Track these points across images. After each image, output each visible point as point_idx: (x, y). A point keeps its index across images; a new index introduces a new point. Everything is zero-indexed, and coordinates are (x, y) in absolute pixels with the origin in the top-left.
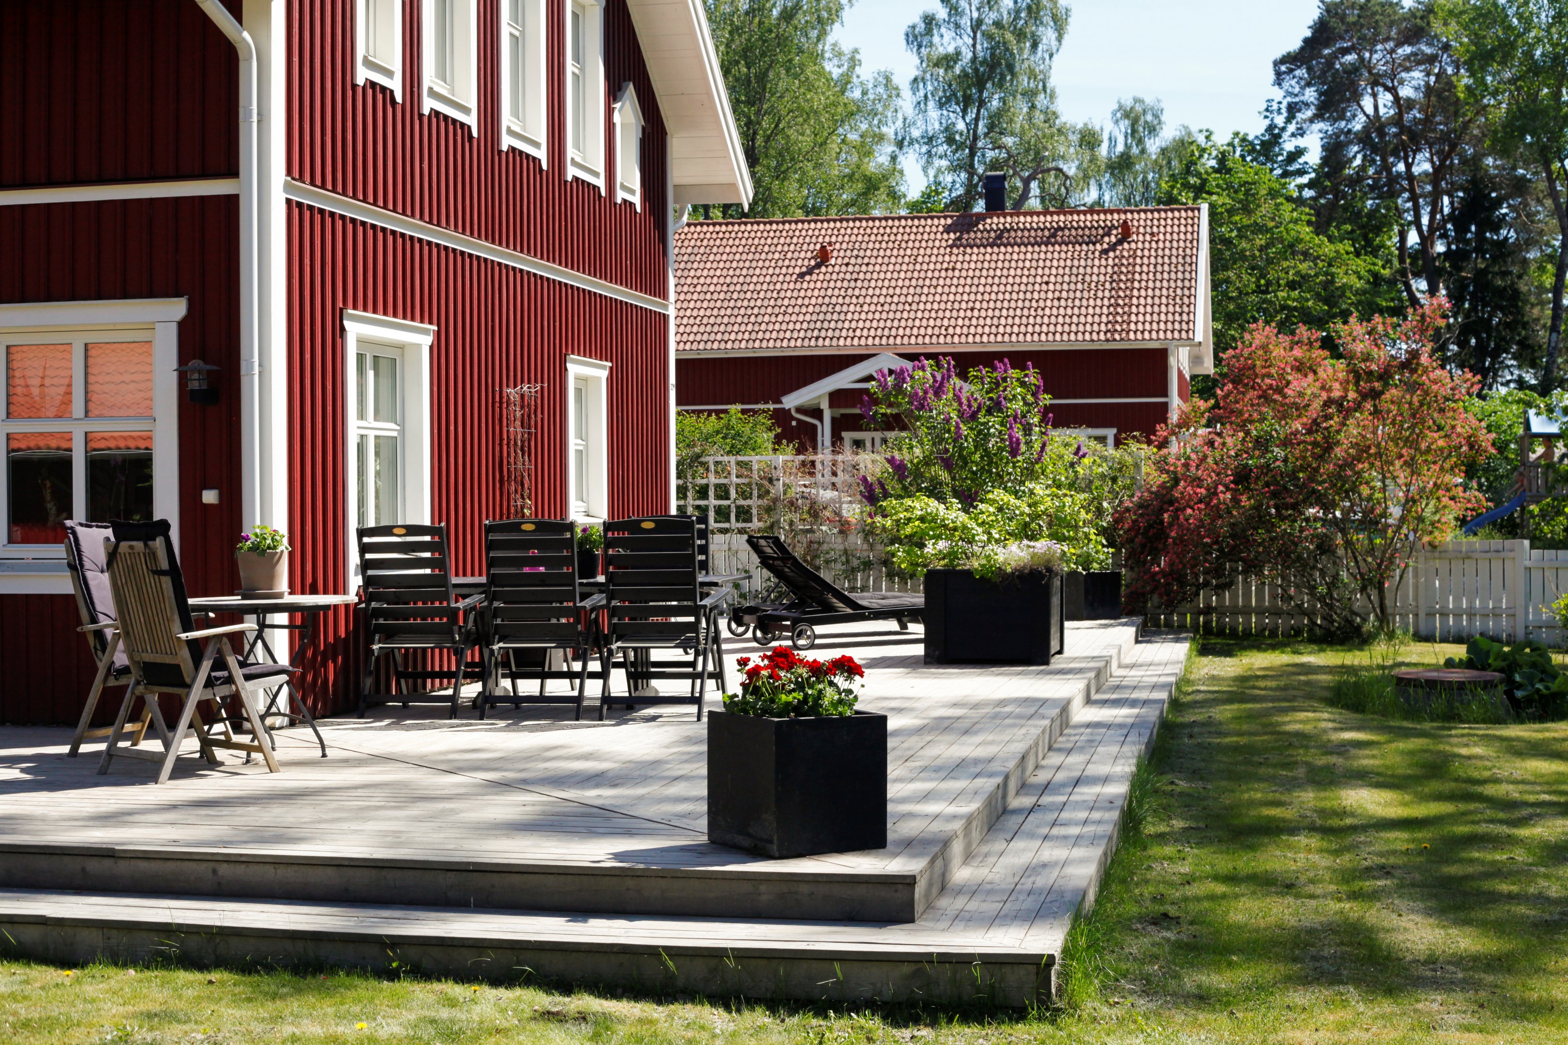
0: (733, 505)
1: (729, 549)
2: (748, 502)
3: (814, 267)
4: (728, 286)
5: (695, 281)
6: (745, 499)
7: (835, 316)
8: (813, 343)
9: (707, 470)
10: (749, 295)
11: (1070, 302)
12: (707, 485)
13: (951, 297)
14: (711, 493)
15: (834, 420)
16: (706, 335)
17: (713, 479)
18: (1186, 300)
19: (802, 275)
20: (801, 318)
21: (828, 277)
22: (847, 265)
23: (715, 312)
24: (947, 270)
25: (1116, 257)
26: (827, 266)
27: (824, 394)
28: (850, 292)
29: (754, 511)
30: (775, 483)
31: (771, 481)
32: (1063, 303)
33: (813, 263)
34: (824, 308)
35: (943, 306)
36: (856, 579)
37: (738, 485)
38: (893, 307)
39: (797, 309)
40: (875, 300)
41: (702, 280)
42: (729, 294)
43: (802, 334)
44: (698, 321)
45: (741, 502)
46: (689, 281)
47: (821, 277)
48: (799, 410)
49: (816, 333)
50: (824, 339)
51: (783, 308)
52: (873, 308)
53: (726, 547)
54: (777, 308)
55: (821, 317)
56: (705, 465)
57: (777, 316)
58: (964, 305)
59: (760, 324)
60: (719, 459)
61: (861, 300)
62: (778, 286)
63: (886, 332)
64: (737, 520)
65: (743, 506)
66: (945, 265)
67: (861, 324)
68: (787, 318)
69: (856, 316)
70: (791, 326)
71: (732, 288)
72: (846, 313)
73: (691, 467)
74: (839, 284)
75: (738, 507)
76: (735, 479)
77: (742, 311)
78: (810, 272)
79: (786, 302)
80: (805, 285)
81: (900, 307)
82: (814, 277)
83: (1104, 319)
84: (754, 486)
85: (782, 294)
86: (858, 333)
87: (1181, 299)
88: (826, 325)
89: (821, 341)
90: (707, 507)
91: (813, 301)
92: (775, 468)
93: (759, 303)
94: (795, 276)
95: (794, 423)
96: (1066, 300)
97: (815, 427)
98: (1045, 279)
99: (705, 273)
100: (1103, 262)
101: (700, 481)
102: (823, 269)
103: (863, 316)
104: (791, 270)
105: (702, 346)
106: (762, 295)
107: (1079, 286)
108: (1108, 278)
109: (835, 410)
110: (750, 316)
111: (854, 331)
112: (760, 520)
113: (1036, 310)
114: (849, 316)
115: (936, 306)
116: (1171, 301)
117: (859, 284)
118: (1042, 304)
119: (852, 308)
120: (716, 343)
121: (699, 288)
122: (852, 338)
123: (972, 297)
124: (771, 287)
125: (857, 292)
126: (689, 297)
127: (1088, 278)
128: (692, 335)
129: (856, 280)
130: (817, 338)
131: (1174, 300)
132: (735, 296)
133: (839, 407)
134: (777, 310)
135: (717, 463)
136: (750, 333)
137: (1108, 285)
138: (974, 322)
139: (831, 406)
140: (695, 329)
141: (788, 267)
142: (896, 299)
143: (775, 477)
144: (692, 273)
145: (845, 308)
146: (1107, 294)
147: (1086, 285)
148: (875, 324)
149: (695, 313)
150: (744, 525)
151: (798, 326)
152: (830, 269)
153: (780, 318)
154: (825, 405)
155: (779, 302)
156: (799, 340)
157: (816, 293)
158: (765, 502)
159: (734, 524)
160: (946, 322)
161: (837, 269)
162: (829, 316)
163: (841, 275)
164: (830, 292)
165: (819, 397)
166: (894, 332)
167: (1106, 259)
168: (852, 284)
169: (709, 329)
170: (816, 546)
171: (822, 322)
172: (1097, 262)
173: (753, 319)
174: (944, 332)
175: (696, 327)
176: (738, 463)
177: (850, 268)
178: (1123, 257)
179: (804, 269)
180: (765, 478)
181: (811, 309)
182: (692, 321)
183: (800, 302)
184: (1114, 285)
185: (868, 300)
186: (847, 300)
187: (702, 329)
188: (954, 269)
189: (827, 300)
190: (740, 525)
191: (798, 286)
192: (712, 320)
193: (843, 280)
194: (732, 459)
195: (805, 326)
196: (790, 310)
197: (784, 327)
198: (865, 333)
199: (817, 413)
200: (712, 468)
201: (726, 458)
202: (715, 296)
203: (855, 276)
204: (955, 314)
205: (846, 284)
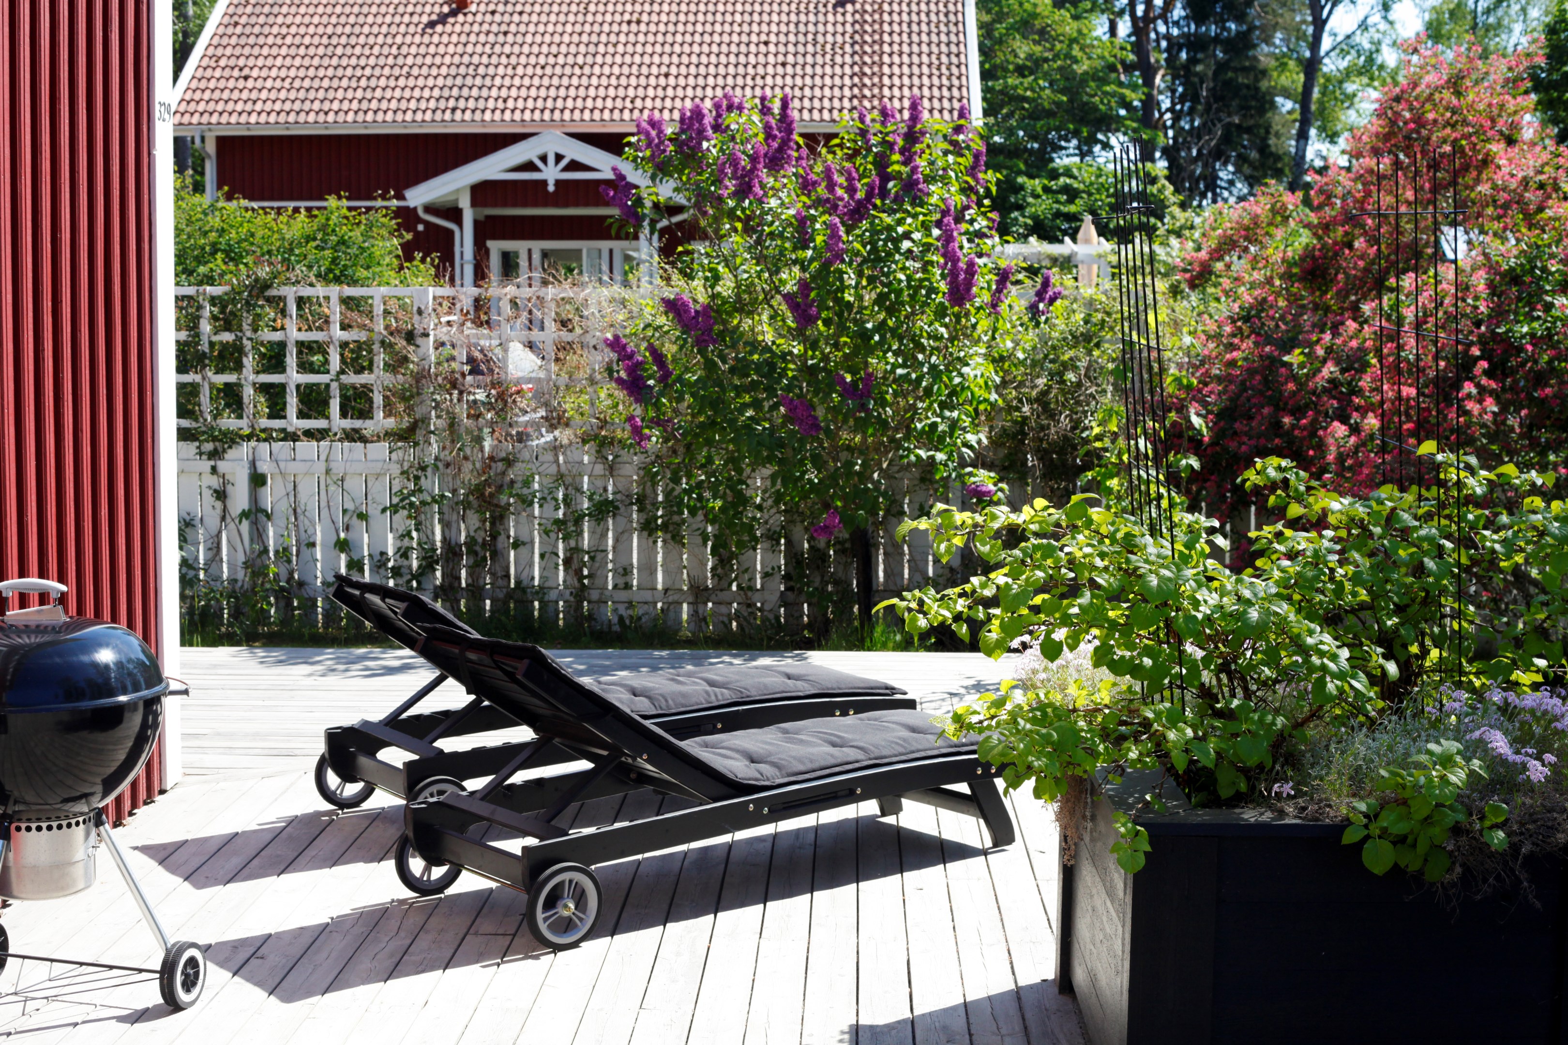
0: (334, 385)
1: (328, 472)
2: (364, 378)
3: (447, 16)
4: (330, 37)
5: (284, 30)
6: (360, 371)
7: (478, 81)
8: (448, 116)
9: (283, 312)
10: (358, 50)
11: (798, 69)
12: (282, 345)
13: (637, 59)
14: (291, 361)
15: (477, 224)
16: (298, 103)
17: (294, 333)
18: (955, 70)
19: (432, 24)
20: (430, 82)
21: (467, 28)
22: (493, 13)
23: (311, 72)
24: (629, 23)
25: (856, 12)
26: (465, 14)
27: (463, 188)
28: (497, 50)
29: (378, 399)
30: (419, 341)
31: (410, 337)
32: (789, 70)
33: (446, 9)
34: (462, 70)
35: (626, 70)
36: (580, 533)
37: (344, 345)
38: (558, 70)
39: (425, 71)
40: (533, 60)
41: (293, 30)
42: (331, 48)
43: (432, 104)
44: (287, 84)
45: (351, 378)
46: (275, 30)
47: (458, 28)
48: (428, 209)
49: (452, 103)
50: (463, 111)
51: (406, 69)
52: (530, 71)
53: (321, 467)
54: (397, 69)
55: (459, 81)
56: (278, 303)
57: (397, 79)
58: (655, 70)
59: (374, 90)
60: (306, 292)
61: (513, 60)
62: (399, 39)
63: (550, 104)
64: (344, 415)
65: (354, 387)
66: (627, 17)
67: (514, 92)
68: (411, 82)
69: (507, 82)
70: (417, 93)
71: (334, 41)
72: (493, 77)
73: (249, 305)
74: (482, 38)
75: (343, 387)
76: (338, 333)
77: (349, 72)
78: (442, 19)
79: (410, 60)
80: (436, 39)
81: (568, 70)
82: (448, 28)
83: (847, 92)
84: (376, 347)
85: (405, 49)
86: (510, 104)
87: (948, 69)
88: (465, 92)
89: (458, 113)
90: (283, 387)
91: (447, 60)
92: (420, 312)
93: (372, 61)
94: (421, 26)
95: (420, 227)
96: (794, 66)
97: (451, 233)
98: (763, 38)
99: (298, 19)
100: (840, 18)
101: (268, 335)
102: (460, 18)
103: (517, 81)
104: (416, 19)
105: (292, 118)
106: (376, 50)
107: (810, 48)
108: (847, 39)
109: (479, 209)
110: (359, 79)
111: (505, 101)
112: (388, 414)
113: (753, 79)
114: (498, 81)
115: (616, 70)
116: (935, 71)
117: (510, 38)
118: (760, 70)
119: (501, 70)
120: (312, 115)
121: (289, 40)
122: (503, 111)
123: (666, 59)
124: (389, 40)
125: (507, 49)
126: (275, 51)
127: (820, 38)
128: (279, 103)
129: (505, 33)
130: (454, 110)
131: (939, 69)
132: (339, 51)
133: (485, 205)
134: (397, 71)
135: (301, 302)
136: (360, 101)
137: (848, 48)
138: (670, 92)
139: (474, 204)
140: (283, 94)
141: (412, 14)
142: (561, 60)
143: (419, 329)
144: (280, 20)
145: (491, 71)
146: (848, 59)
147: (819, 47)
148: (533, 92)
149: (283, 73)
150: (358, 424)
151: (427, 93)
152: (470, 18)
153: (402, 82)
154: (465, 203)
155: (400, 60)
156: (429, 113)
157: (451, 49)
158: (399, 380)
159: (338, 422)
160: (631, 92)
161: (479, 18)
162: (469, 81)
163: (485, 27)
164: (470, 49)
165: (458, 191)
166: (560, 104)
167: (843, 14)
168: (501, 38)
169: (302, 94)
170: (500, 466)
171: (460, 88)
172: (830, 17)
173: (363, 83)
174: (629, 105)
175: (284, 92)
176: (347, 302)
177: (498, 18)
178: (865, 11)
179: (434, 17)
180: (398, 331)
181: (444, 70)
182: (278, 84)
183: (428, 60)
184: (857, 48)
185: (523, 60)
186: (494, 60)
187: (293, 95)
188: (639, 22)
189: (466, 59)
190: (348, 424)
191: (426, 38)
192: (307, 83)
193: (488, 33)
194: (335, 291)
195: (436, 93)
196: (415, 71)
197: (407, 93)
198: (520, 104)
199: (454, 214)
200: (293, 308)
201: (320, 290)
202: (312, 51)
203: (504, 28)
204: (643, 81)
205: (491, 38)
